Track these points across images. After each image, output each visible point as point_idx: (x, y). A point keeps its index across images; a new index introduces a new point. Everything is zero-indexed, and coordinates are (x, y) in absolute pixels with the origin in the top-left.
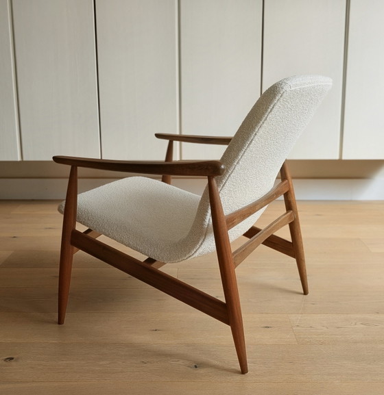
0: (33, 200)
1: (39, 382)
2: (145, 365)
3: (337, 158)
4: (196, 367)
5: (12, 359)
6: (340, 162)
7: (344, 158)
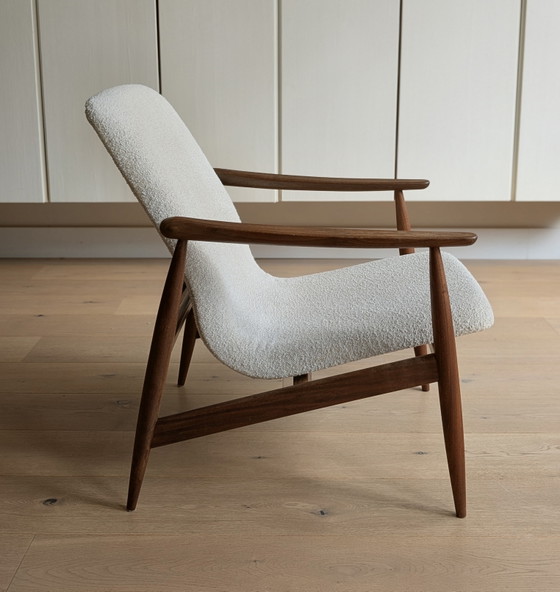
0: (62, 259)
1: (97, 535)
2: (247, 510)
3: (508, 198)
4: (322, 513)
5: (54, 501)
6: (513, 205)
7: (519, 198)
